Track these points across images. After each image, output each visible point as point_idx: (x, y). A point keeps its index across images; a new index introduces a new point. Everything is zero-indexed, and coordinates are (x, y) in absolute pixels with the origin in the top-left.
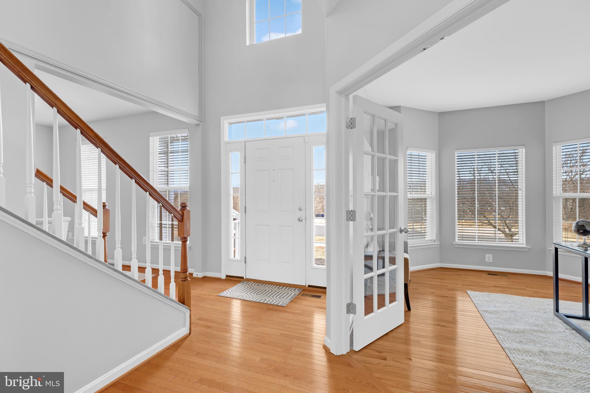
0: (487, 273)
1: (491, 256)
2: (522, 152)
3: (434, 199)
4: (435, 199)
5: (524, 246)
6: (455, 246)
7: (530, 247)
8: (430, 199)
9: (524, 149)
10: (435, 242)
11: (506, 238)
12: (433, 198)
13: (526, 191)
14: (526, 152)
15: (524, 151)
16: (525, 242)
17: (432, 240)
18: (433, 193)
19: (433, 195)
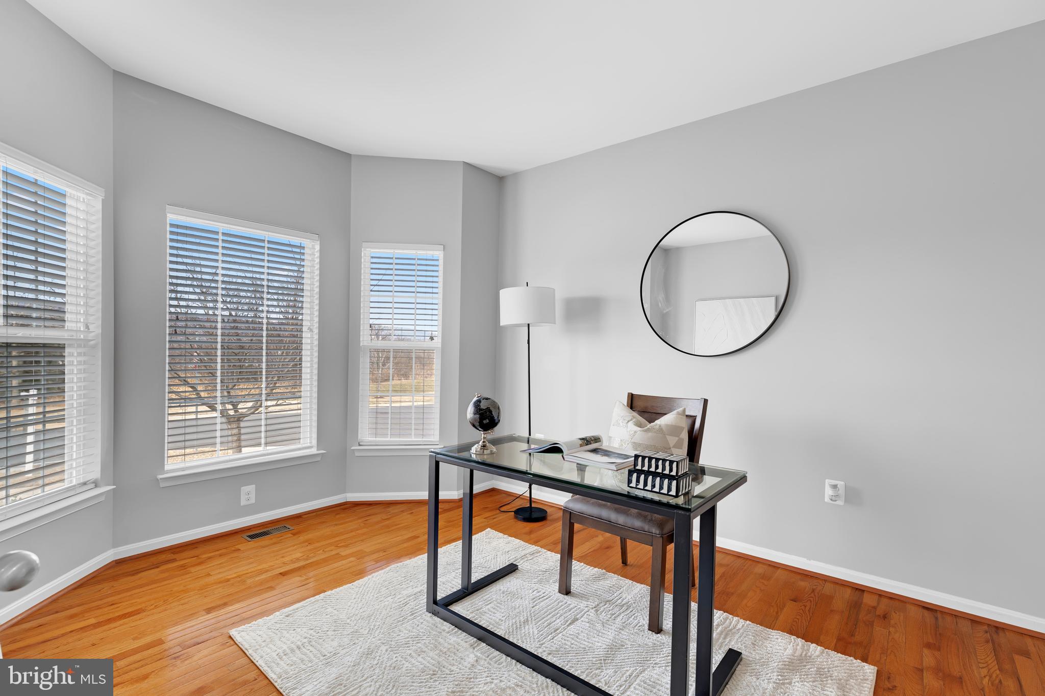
0: (245, 535)
1: (251, 488)
2: (313, 248)
3: (94, 347)
4: (100, 346)
5: (314, 451)
6: (162, 485)
7: (324, 452)
8: (79, 346)
9: (319, 242)
10: (96, 486)
11: (229, 427)
12: (92, 343)
13: (319, 334)
14: (321, 251)
15: (317, 247)
16: (314, 442)
17: (85, 484)
18: (91, 327)
19: (92, 334)
